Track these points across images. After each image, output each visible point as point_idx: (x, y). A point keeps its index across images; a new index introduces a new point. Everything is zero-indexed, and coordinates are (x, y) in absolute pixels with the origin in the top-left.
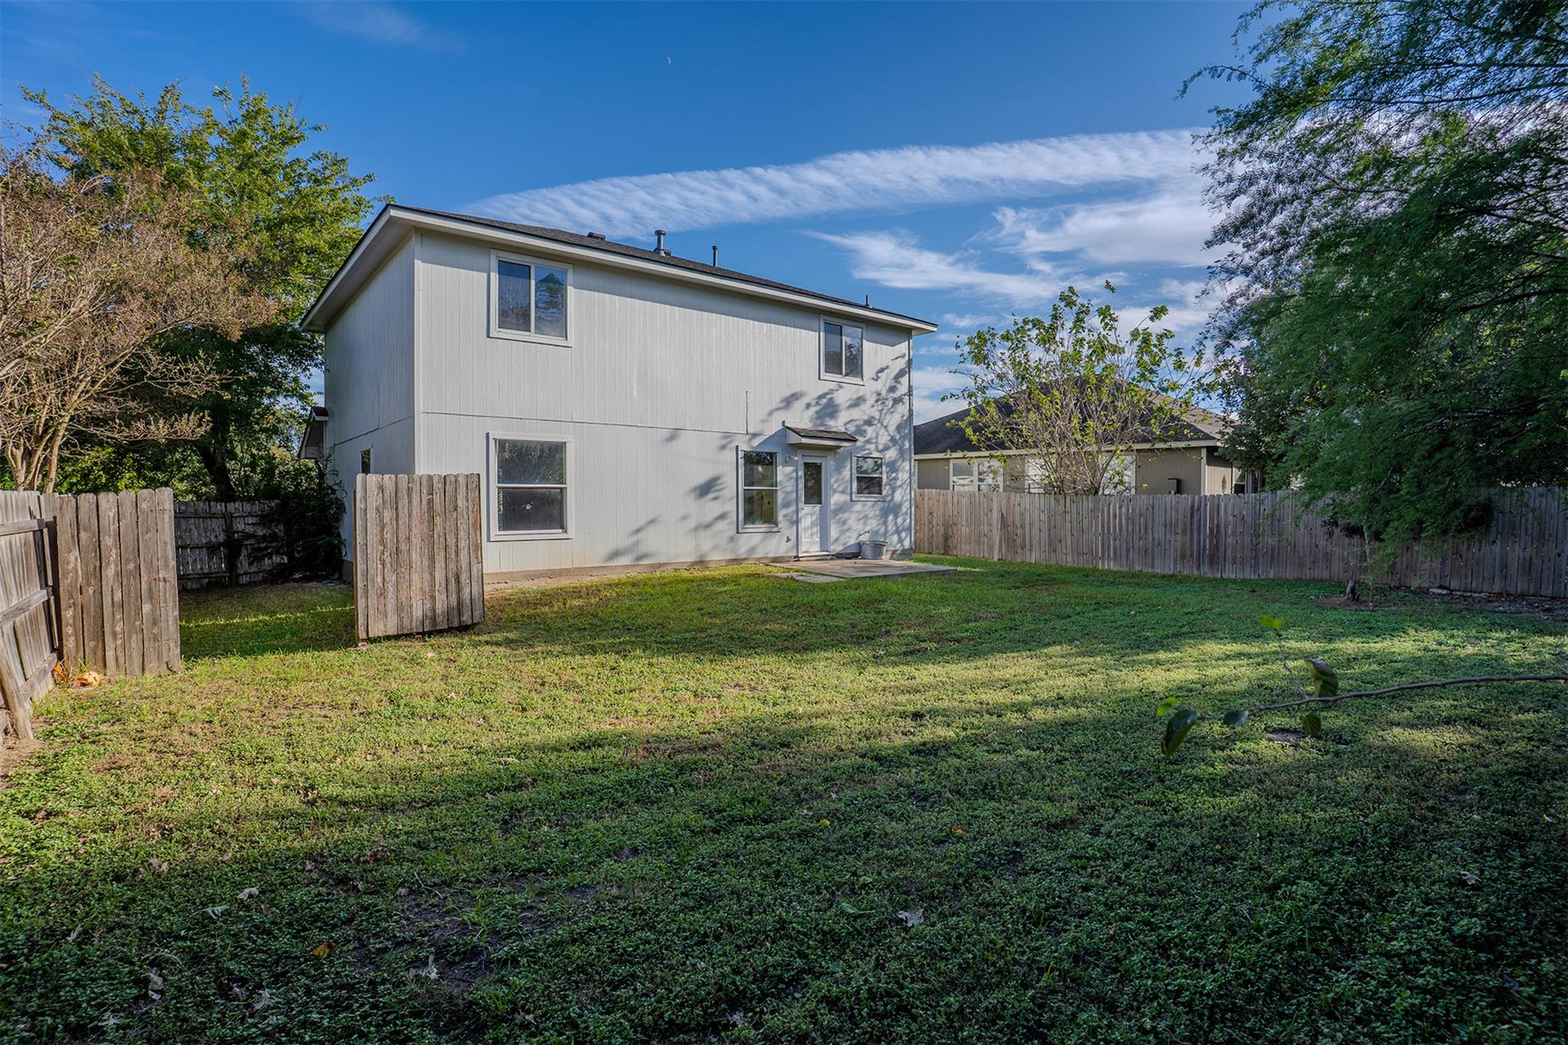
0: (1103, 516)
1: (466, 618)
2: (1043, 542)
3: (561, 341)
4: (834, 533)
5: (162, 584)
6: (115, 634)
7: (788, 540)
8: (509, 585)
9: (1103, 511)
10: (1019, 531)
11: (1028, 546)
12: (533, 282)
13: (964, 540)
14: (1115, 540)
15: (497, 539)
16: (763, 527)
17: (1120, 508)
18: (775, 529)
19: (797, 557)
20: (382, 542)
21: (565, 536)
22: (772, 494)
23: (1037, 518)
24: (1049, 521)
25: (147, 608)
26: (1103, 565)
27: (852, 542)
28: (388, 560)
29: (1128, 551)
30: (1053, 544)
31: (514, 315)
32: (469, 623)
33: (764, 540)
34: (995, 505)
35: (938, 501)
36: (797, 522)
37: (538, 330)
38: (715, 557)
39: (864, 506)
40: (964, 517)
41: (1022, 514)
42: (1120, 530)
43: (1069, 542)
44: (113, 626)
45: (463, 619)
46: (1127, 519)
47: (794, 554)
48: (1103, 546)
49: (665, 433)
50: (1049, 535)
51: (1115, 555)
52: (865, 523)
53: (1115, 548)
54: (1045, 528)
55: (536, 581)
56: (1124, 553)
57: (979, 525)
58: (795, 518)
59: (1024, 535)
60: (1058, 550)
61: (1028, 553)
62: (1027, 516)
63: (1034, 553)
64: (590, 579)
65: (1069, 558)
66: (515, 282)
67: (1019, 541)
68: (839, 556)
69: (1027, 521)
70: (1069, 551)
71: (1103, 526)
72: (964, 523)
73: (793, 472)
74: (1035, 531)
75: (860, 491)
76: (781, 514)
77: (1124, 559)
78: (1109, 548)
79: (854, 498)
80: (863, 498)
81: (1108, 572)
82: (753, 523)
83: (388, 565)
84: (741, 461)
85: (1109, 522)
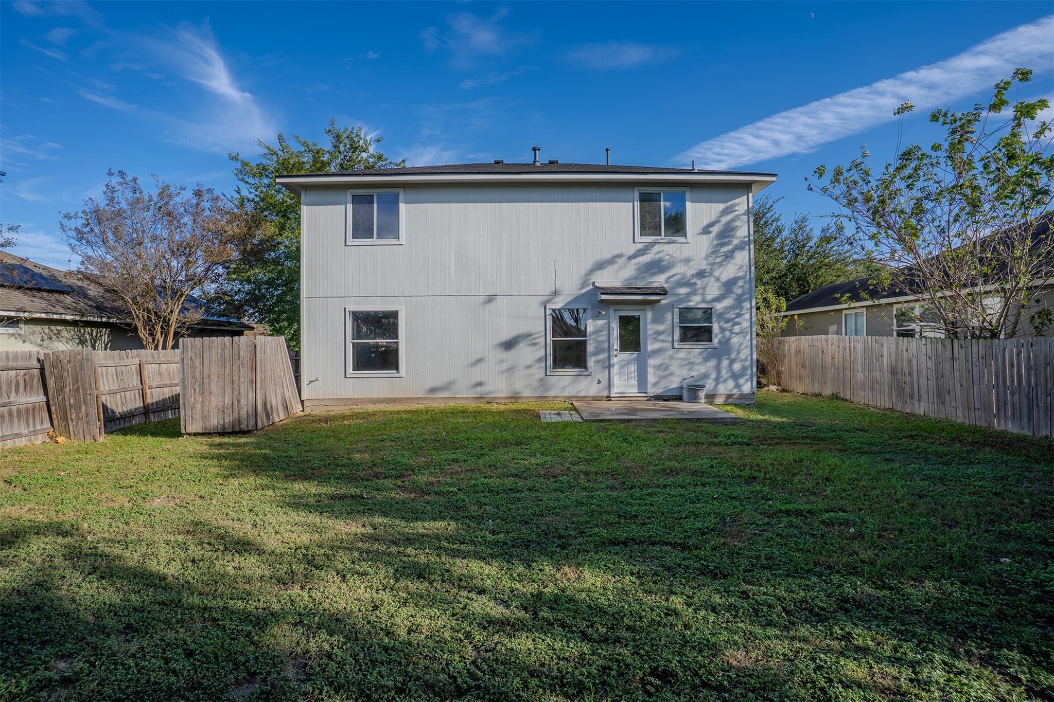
0: (996, 364)
1: (243, 427)
2: (931, 392)
3: (395, 242)
4: (651, 378)
5: (89, 396)
6: (72, 420)
7: (599, 382)
8: (359, 406)
9: (996, 359)
10: (907, 379)
11: (916, 396)
12: (375, 205)
13: (859, 386)
14: (1013, 394)
15: (350, 376)
16: (575, 371)
17: (1019, 354)
18: (586, 373)
19: (609, 397)
20: (194, 377)
21: (398, 375)
22: (583, 344)
23: (924, 365)
24: (937, 369)
25: (83, 409)
26: (998, 425)
27: (675, 385)
28: (197, 388)
29: (1030, 409)
30: (941, 394)
31: (362, 230)
32: (246, 429)
33: (574, 382)
34: (885, 349)
35: (839, 347)
36: (609, 367)
37: (379, 237)
38: (526, 393)
39: (689, 353)
40: (859, 363)
41: (910, 361)
42: (1020, 382)
43: (958, 394)
44: (71, 415)
45: (242, 427)
46: (1029, 368)
47: (606, 394)
48: (998, 401)
49: (481, 300)
50: (937, 385)
51: (1013, 414)
52: (690, 369)
53: (1013, 404)
54: (932, 376)
55: (377, 405)
56: (1025, 411)
57: (872, 371)
58: (607, 364)
59: (912, 383)
60: (947, 402)
61: (916, 403)
62: (914, 363)
63: (922, 404)
64: (417, 406)
65: (960, 413)
66: (363, 208)
67: (907, 390)
68: (658, 398)
69: (915, 368)
70: (959, 404)
71: (997, 377)
72: (860, 369)
73: (606, 324)
74: (923, 381)
75: (683, 339)
76: (591, 362)
77: (1025, 419)
78: (1005, 403)
79: (676, 345)
80: (687, 345)
81: (1003, 434)
82: (563, 367)
83: (198, 391)
84: (549, 319)
85: (1004, 372)
